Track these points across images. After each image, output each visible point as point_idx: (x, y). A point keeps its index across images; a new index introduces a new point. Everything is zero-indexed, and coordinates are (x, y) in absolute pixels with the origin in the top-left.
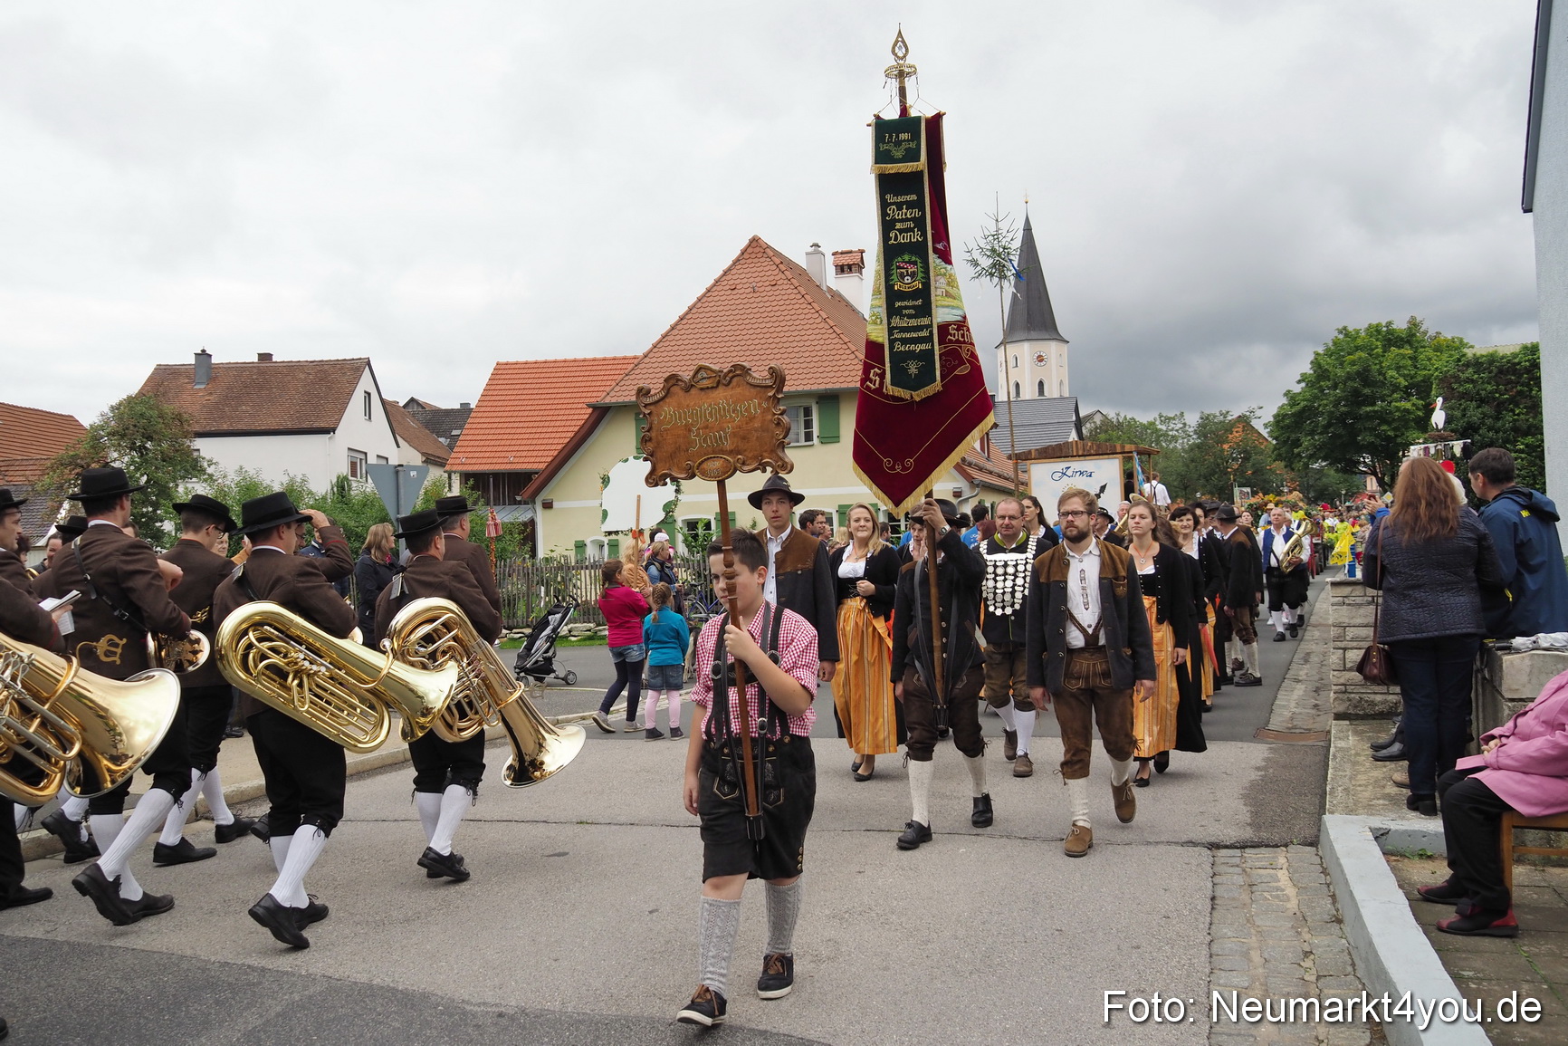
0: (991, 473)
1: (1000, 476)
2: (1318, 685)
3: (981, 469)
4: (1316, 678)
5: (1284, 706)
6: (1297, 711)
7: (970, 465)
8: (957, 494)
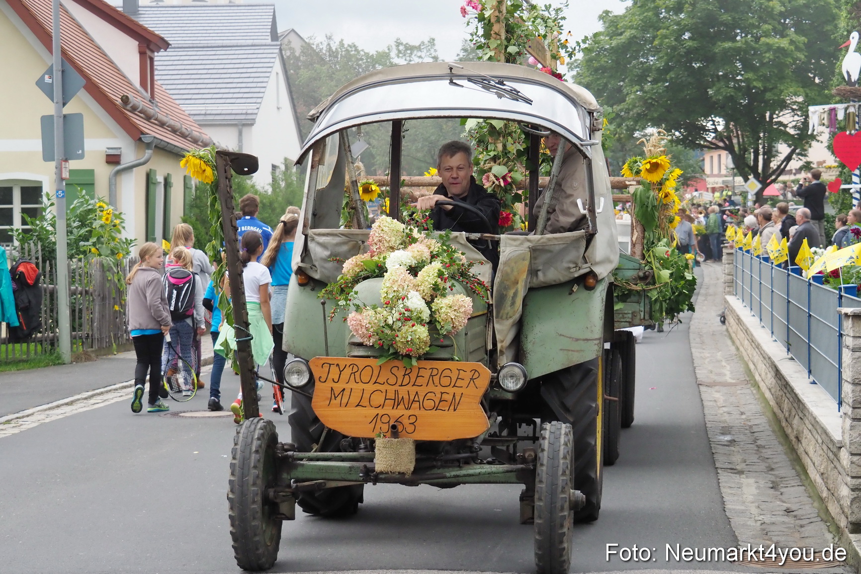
0: (162, 124)
1: (174, 131)
2: (773, 479)
3: (148, 118)
4: (762, 466)
5: (743, 512)
6: (767, 519)
7: (134, 109)
8: (113, 159)
